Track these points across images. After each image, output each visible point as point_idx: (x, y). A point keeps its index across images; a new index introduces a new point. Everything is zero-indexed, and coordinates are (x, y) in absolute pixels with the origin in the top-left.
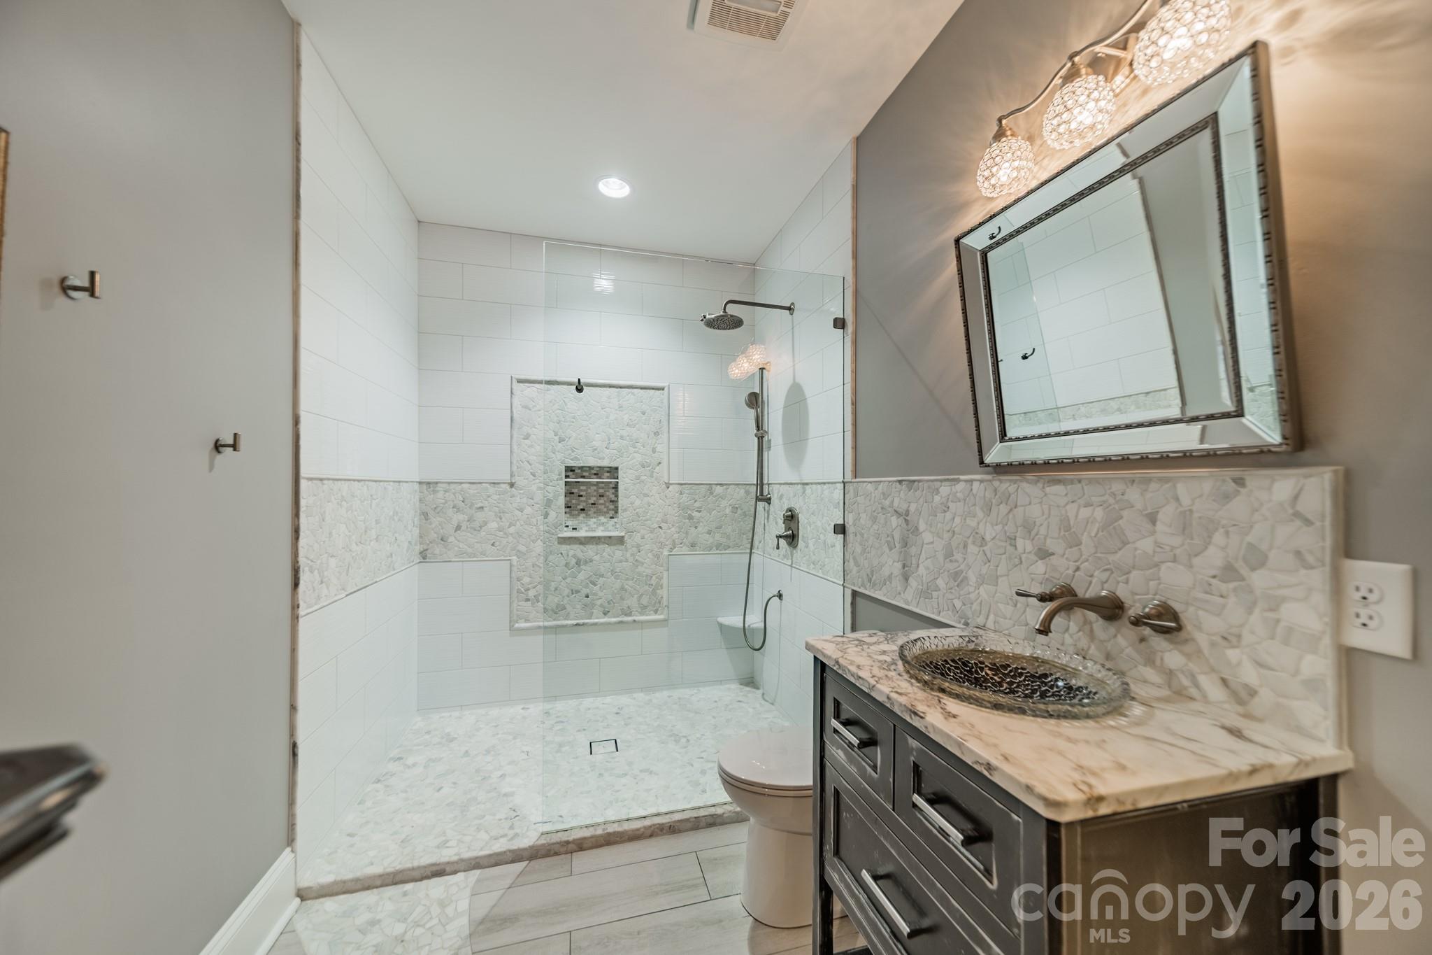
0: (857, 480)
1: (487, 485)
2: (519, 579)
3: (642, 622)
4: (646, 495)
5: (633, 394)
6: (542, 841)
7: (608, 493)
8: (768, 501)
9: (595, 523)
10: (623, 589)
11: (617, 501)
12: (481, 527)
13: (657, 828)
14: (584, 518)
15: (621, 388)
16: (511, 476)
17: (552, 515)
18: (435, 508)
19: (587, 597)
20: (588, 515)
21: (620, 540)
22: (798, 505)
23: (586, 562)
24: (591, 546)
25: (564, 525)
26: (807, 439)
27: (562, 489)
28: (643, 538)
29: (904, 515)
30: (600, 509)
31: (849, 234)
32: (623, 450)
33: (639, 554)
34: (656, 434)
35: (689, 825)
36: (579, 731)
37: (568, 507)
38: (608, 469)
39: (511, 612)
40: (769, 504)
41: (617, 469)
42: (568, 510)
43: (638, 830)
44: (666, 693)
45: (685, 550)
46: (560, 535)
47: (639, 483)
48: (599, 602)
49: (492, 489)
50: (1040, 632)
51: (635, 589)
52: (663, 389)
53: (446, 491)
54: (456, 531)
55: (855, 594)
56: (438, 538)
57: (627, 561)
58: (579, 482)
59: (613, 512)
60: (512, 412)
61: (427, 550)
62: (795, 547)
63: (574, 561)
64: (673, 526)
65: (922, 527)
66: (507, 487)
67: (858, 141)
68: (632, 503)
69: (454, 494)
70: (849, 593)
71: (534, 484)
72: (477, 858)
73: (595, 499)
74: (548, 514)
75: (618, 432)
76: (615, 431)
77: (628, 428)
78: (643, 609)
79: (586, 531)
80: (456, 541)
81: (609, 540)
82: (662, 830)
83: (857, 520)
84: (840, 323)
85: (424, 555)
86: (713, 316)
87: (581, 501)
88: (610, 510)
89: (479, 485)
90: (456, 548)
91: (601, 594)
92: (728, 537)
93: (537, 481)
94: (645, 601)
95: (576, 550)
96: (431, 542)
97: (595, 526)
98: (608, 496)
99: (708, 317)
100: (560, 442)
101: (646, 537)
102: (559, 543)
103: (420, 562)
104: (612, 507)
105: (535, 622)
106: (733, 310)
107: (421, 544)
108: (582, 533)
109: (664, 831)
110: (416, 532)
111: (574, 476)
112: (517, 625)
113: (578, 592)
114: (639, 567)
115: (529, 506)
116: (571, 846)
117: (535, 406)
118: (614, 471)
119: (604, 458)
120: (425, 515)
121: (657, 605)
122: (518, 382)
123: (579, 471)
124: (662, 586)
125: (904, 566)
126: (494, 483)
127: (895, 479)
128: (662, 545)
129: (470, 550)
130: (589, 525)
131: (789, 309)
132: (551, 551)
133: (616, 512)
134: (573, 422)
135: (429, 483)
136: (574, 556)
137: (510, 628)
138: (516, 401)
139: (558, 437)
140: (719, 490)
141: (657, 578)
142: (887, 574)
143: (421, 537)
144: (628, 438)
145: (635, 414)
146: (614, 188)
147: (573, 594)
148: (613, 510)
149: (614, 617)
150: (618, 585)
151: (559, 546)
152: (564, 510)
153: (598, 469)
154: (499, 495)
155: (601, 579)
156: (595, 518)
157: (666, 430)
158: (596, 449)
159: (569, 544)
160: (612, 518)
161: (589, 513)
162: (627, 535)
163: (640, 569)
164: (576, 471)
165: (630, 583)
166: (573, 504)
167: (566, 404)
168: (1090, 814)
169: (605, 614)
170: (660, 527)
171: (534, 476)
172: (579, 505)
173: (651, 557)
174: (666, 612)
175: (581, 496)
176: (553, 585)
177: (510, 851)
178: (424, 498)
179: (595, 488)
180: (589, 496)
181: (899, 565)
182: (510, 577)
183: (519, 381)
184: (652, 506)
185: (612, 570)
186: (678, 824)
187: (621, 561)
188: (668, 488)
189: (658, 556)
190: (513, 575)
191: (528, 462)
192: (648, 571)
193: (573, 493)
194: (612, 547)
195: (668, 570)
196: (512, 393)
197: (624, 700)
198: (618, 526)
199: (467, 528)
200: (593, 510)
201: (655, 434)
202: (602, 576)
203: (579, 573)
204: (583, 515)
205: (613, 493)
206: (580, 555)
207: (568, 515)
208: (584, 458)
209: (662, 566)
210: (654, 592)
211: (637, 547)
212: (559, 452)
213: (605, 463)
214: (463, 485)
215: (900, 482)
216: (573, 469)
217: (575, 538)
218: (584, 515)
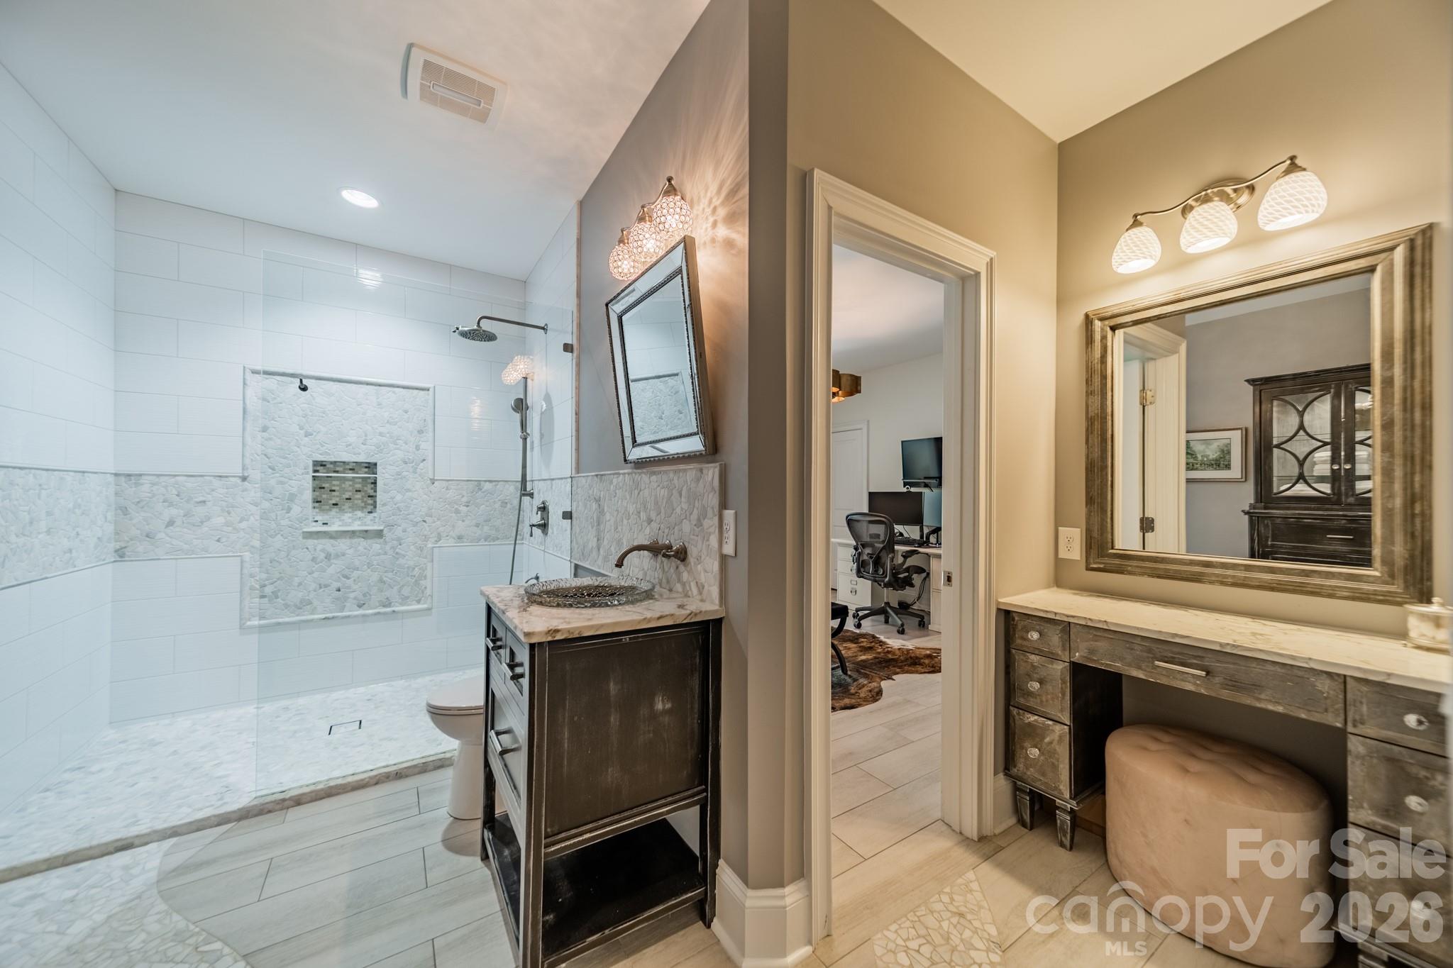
0: (579, 475)
1: (212, 478)
2: (252, 576)
3: (403, 612)
4: (408, 490)
5: (394, 392)
6: (255, 803)
7: (365, 488)
8: (531, 495)
9: (350, 518)
10: (381, 581)
11: (376, 496)
12: (202, 522)
13: (383, 776)
14: (337, 512)
15: (380, 385)
16: (243, 469)
17: (296, 509)
18: (139, 502)
19: (339, 590)
20: (342, 511)
21: (379, 534)
22: (547, 499)
23: (337, 556)
24: (344, 540)
25: (311, 519)
26: (553, 442)
27: (308, 483)
28: (404, 531)
29: (598, 500)
30: (357, 504)
31: (574, 278)
32: (382, 446)
33: (399, 546)
34: (420, 432)
35: (417, 770)
36: (321, 718)
37: (317, 502)
38: (367, 465)
39: (241, 610)
40: (533, 498)
41: (376, 464)
42: (317, 505)
43: (362, 780)
44: (428, 678)
45: (451, 542)
46: (305, 530)
47: (401, 478)
48: (352, 595)
49: (216, 483)
50: (617, 566)
51: (394, 581)
52: (428, 390)
53: (153, 484)
54: (167, 526)
55: (577, 567)
56: (141, 534)
57: (386, 553)
58: (330, 477)
59: (372, 507)
60: (244, 403)
61: (125, 547)
62: (547, 534)
63: (322, 555)
64: (438, 519)
65: (606, 508)
66: (239, 481)
67: (581, 204)
68: (392, 498)
69: (166, 487)
70: (573, 565)
71: (272, 478)
72: (174, 827)
73: (350, 494)
74: (291, 509)
75: (377, 429)
76: (372, 428)
77: (388, 425)
78: (405, 600)
79: (340, 526)
80: (168, 538)
81: (365, 534)
82: (388, 777)
83: (577, 507)
84: (568, 348)
85: (121, 554)
86: (466, 329)
87: (334, 496)
88: (369, 504)
89: (199, 479)
90: (167, 545)
91: (355, 587)
92: (497, 530)
93: (278, 475)
94: (406, 591)
95: (327, 544)
96: (131, 540)
97: (350, 521)
98: (366, 491)
99: (460, 329)
100: (306, 436)
101: (408, 530)
102: (304, 538)
103: (115, 561)
104: (370, 501)
105: (272, 618)
106: (486, 325)
107: (116, 541)
108: (335, 527)
109: (390, 778)
110: (110, 528)
111: (325, 471)
112: (249, 623)
113: (326, 586)
114: (400, 559)
115: (266, 500)
116: (286, 803)
117: (275, 398)
118: (371, 467)
119: (359, 454)
120: (124, 511)
121: (420, 595)
122: (253, 373)
123: (332, 466)
124: (425, 577)
125: (598, 540)
126: (220, 476)
127: (593, 474)
128: (426, 538)
129: (186, 547)
130: (343, 520)
131: (543, 328)
132: (294, 546)
133: (375, 507)
134: (323, 417)
135: (129, 475)
136: (323, 550)
137: (240, 627)
138: (249, 392)
139: (304, 430)
140: (487, 486)
141: (420, 569)
142: (591, 547)
143: (117, 533)
144: (388, 435)
145: (397, 412)
146: (360, 199)
147: (321, 588)
148: (372, 505)
149: (371, 609)
150: (375, 577)
151: (305, 540)
152: (310, 504)
153: (354, 464)
154: (227, 489)
155: (355, 572)
156: (350, 512)
157: (431, 429)
158: (350, 445)
159: (317, 539)
160: (369, 512)
161: (343, 507)
162: (386, 529)
163: (401, 561)
164: (328, 466)
165: (390, 575)
166: (324, 499)
167: (314, 399)
168: (550, 639)
169: (360, 606)
170: (424, 521)
171: (273, 469)
172: (331, 500)
173: (414, 550)
174: (429, 600)
175: (334, 491)
176: (297, 580)
177: (215, 816)
178: (122, 491)
179: (351, 483)
180: (344, 491)
181: (596, 539)
182: (242, 574)
183: (255, 372)
184: (415, 501)
185: (368, 563)
186: (405, 770)
187: (379, 554)
188: (433, 483)
189: (421, 549)
190: (245, 571)
191: (265, 455)
192: (411, 563)
193: (324, 488)
194: (368, 541)
195: (432, 561)
196: (245, 384)
197: (380, 687)
198: (377, 520)
199: (183, 523)
200: (348, 504)
201: (418, 432)
202: (357, 569)
203: (329, 567)
204: (335, 510)
205: (372, 489)
206: (331, 550)
207: (317, 510)
208: (336, 453)
209: (426, 558)
210: (417, 583)
211: (397, 540)
212: (304, 446)
213: (362, 458)
214: (177, 478)
215: (597, 475)
216: (324, 463)
217: (325, 532)
218: (337, 510)
